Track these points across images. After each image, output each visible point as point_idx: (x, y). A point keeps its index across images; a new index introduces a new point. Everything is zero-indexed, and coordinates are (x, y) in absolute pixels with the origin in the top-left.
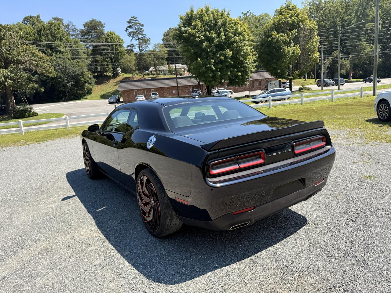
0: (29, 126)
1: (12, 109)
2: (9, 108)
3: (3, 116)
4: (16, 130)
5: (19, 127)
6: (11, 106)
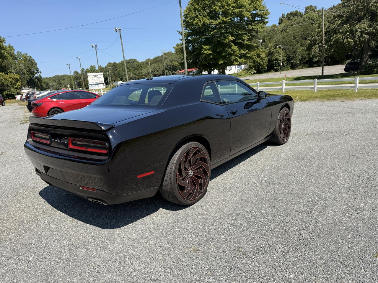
0: (366, 83)
1: (364, 64)
2: (362, 63)
3: (354, 72)
4: (351, 86)
5: (354, 84)
6: (365, 62)
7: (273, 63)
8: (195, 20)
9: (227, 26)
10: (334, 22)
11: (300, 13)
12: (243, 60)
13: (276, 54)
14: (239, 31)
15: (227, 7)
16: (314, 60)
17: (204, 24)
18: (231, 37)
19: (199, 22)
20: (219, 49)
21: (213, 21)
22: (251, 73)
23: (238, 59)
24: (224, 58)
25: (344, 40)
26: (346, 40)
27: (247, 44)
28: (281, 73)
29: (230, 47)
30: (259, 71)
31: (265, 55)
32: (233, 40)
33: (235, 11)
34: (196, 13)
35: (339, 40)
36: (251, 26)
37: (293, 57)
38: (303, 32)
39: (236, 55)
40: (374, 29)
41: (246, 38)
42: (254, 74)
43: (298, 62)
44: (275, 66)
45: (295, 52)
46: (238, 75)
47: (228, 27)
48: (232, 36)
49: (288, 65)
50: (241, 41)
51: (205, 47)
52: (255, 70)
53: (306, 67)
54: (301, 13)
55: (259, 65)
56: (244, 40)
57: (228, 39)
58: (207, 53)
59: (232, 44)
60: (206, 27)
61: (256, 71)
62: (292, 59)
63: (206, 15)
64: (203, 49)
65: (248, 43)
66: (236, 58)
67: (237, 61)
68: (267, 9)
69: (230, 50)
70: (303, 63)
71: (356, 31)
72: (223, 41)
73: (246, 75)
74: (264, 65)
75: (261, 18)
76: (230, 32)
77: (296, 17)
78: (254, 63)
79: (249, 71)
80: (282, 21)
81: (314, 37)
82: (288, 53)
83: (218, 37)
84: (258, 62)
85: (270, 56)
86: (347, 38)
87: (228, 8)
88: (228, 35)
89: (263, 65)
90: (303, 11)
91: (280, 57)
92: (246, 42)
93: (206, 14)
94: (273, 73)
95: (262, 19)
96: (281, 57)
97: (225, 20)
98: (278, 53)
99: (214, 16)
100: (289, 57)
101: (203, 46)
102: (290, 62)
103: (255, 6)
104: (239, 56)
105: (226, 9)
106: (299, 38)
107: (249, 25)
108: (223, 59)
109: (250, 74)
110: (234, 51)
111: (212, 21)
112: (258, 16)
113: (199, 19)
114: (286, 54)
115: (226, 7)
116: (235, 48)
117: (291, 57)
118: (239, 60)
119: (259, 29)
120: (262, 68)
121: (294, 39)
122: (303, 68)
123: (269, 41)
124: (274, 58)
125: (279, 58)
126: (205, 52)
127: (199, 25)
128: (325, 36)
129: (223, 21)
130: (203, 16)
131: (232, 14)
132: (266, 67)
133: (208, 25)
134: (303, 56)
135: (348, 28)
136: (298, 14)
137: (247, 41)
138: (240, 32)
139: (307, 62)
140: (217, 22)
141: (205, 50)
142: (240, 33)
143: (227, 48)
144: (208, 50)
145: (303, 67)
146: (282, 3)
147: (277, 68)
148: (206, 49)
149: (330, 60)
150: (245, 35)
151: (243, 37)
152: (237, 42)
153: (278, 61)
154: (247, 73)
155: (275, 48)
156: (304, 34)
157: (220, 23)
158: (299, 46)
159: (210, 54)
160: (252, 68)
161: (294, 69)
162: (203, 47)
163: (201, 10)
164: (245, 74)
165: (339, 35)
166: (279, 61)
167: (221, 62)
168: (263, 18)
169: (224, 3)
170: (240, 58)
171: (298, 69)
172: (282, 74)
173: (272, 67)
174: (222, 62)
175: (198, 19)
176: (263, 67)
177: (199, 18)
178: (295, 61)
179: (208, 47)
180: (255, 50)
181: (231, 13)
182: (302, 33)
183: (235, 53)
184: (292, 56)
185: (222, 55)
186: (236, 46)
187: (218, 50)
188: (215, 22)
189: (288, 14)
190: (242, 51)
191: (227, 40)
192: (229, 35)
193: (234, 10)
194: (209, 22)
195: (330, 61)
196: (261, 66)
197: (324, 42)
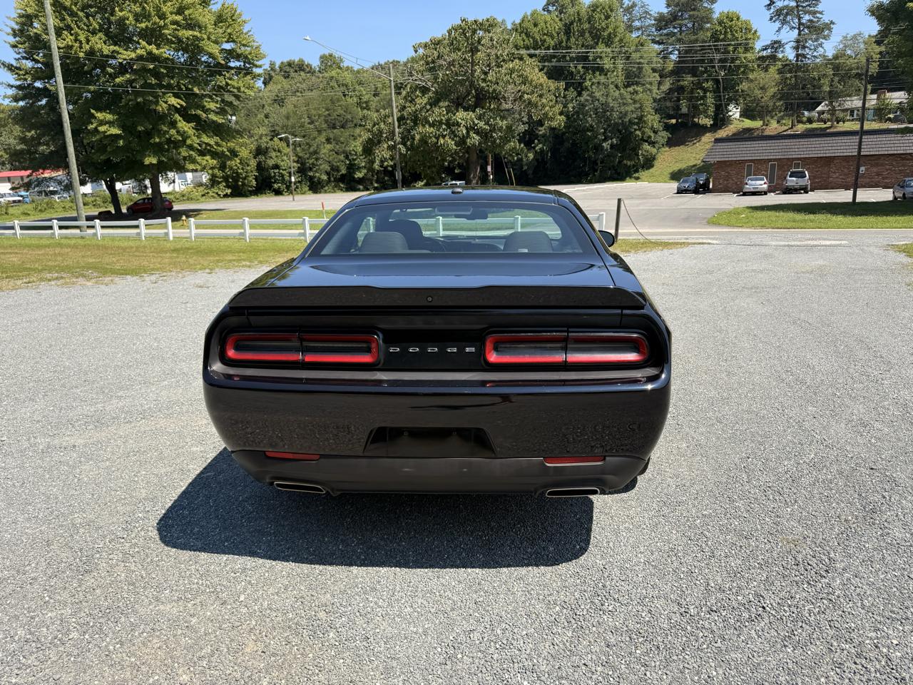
7: (270, 174)
8: (64, 36)
9: (162, 70)
10: (414, 100)
11: (308, 65)
12: (210, 161)
13: (273, 154)
14: (194, 86)
15: (158, 20)
16: (356, 176)
17: (91, 53)
18: (173, 99)
19: (77, 45)
20: (142, 125)
21: (121, 50)
22: (217, 193)
23: (197, 158)
24: (158, 150)
25: (438, 139)
26: (442, 141)
27: (214, 122)
28: (294, 200)
29: (173, 124)
30: (238, 191)
31: (250, 153)
32: (179, 106)
33: (180, 34)
34: (65, 20)
35: (431, 138)
36: (221, 78)
37: (313, 164)
38: (327, 110)
39: (191, 147)
40: (487, 124)
41: (212, 106)
42: (226, 196)
43: (325, 177)
44: (273, 181)
45: (315, 152)
46: (183, 196)
47: (165, 71)
48: (176, 96)
49: (302, 181)
50: (199, 112)
51: (99, 115)
52: (228, 187)
53: (342, 190)
54: (311, 68)
55: (237, 177)
56: (207, 111)
57: (166, 102)
58: (108, 133)
59: (177, 117)
60: (99, 61)
61: (229, 191)
62: (311, 169)
63: (95, 29)
64: (93, 120)
65: (219, 119)
66: (191, 152)
67: (194, 161)
68: (258, 44)
69: (173, 132)
70: (334, 181)
71: (458, 124)
72: (153, 107)
73: (204, 197)
74: (248, 176)
75: (244, 62)
76: (169, 87)
77: (302, 73)
78: (223, 172)
79: (212, 189)
80: (271, 78)
81: (377, 126)
82: (300, 155)
83: (137, 94)
84: (232, 168)
85: (260, 156)
86: (444, 137)
87: (162, 23)
88: (164, 93)
89: (246, 177)
90: (315, 63)
91: (283, 161)
92: (213, 117)
93: (97, 27)
94: (271, 199)
95: (247, 65)
96: (288, 162)
97: (155, 51)
98: (279, 151)
99: (120, 36)
100: (303, 164)
101: (93, 111)
102: (306, 176)
103: (229, 31)
104: (198, 149)
105: (155, 23)
106: (321, 123)
107: (218, 77)
108: (155, 154)
109: (216, 196)
110: (185, 137)
111: (116, 48)
112: (238, 57)
113: (76, 37)
114: (297, 155)
115: (156, 19)
116: (186, 129)
117: (308, 164)
118: (199, 159)
119: (242, 89)
120: (244, 184)
121: (309, 123)
122: (335, 192)
123: (246, 120)
124: (271, 162)
125: (282, 164)
126: (102, 129)
127: (76, 53)
128: (399, 127)
129: (150, 53)
130: (88, 31)
131: (174, 39)
132: (254, 183)
133: (102, 56)
134: (333, 165)
135: (444, 116)
136: (305, 67)
137: (217, 113)
138: (196, 90)
139: (343, 179)
140: (133, 55)
141: (102, 123)
142: (198, 92)
143: (164, 124)
144: (110, 123)
145: (335, 189)
146: (308, 38)
147: (279, 188)
148: (102, 121)
149: (386, 178)
150: (209, 100)
151: (206, 104)
152: (192, 115)
153: (279, 170)
154: (208, 193)
155: (271, 140)
156: (329, 115)
157: (140, 58)
158: (324, 140)
159: (117, 137)
160: (219, 183)
161: (317, 193)
162: (93, 115)
163: (81, 14)
164: (203, 195)
165: (428, 129)
166: (283, 170)
167: (151, 160)
168: (249, 63)
169: (148, 8)
170: (202, 153)
171: (326, 192)
172: (298, 201)
173: (266, 183)
174: (154, 161)
175: (72, 35)
176: (246, 181)
177: (77, 35)
178: (317, 175)
179: (109, 117)
180: (234, 138)
181: (169, 37)
182: (327, 112)
183: (189, 142)
184: (311, 161)
185: (152, 141)
186: (188, 122)
187: (140, 128)
188: (125, 52)
189: (282, 63)
190: (205, 139)
191: (165, 105)
192: (168, 93)
193: (178, 30)
194: (106, 50)
195: (388, 181)
196: (242, 178)
197: (398, 139)
